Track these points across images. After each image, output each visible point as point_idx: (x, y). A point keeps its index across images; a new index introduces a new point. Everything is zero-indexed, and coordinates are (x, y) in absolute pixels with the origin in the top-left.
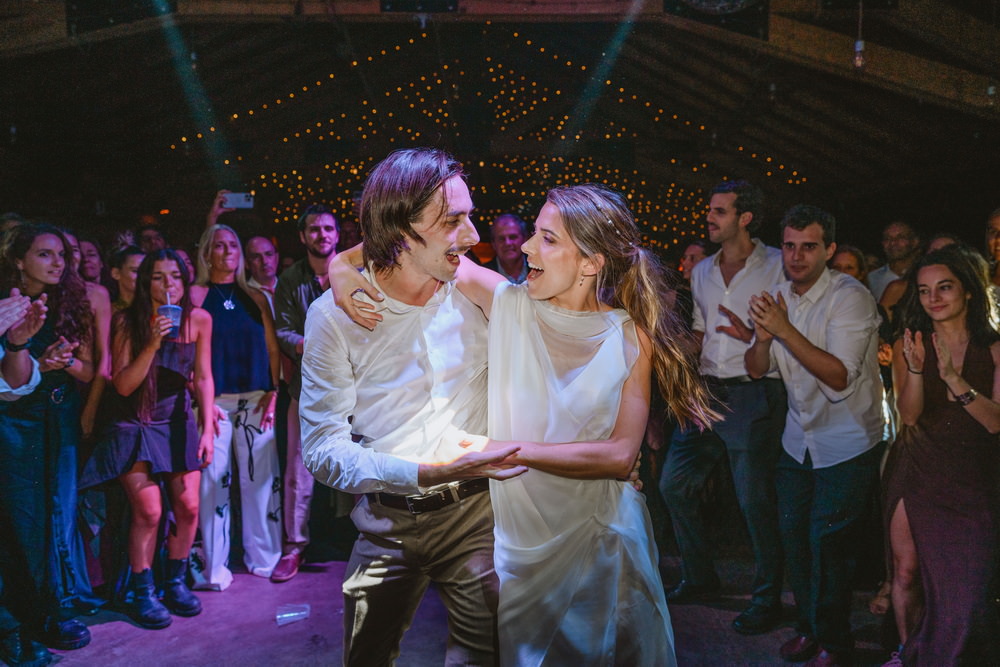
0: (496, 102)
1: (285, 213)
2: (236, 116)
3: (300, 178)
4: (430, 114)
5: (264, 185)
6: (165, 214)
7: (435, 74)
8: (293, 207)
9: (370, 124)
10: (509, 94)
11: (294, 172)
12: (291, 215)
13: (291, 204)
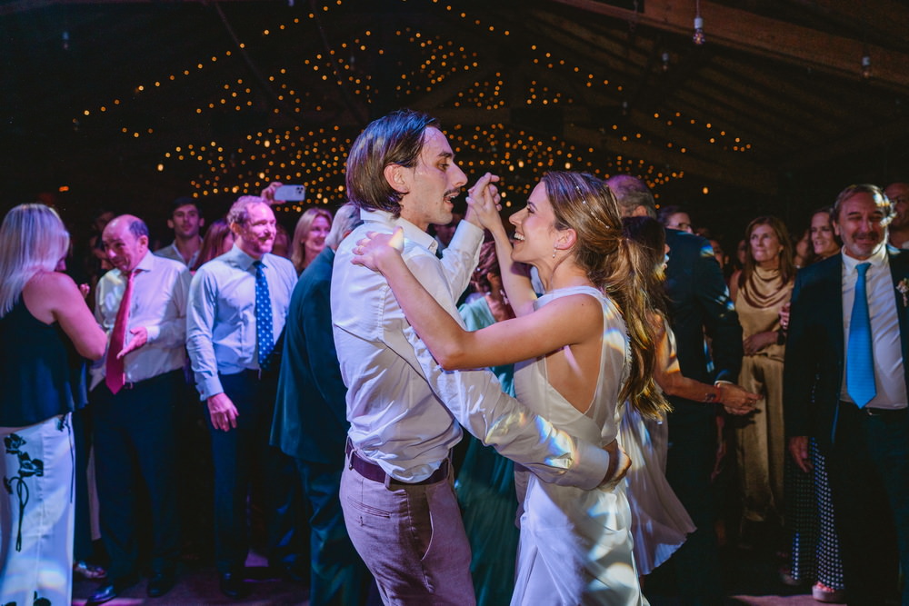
0: (429, 68)
1: (204, 187)
2: (141, 88)
3: (220, 150)
4: (358, 81)
5: (181, 158)
6: (64, 192)
7: (357, 41)
8: (212, 181)
9: (292, 92)
10: (439, 60)
11: (213, 144)
12: (210, 189)
13: (211, 176)
